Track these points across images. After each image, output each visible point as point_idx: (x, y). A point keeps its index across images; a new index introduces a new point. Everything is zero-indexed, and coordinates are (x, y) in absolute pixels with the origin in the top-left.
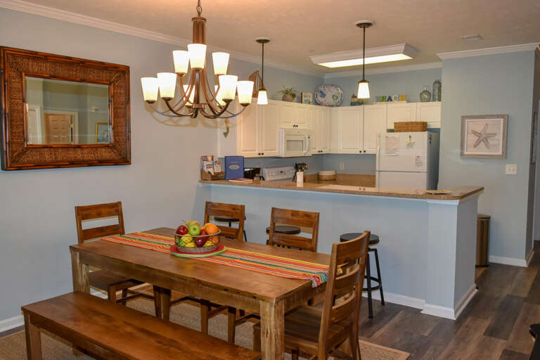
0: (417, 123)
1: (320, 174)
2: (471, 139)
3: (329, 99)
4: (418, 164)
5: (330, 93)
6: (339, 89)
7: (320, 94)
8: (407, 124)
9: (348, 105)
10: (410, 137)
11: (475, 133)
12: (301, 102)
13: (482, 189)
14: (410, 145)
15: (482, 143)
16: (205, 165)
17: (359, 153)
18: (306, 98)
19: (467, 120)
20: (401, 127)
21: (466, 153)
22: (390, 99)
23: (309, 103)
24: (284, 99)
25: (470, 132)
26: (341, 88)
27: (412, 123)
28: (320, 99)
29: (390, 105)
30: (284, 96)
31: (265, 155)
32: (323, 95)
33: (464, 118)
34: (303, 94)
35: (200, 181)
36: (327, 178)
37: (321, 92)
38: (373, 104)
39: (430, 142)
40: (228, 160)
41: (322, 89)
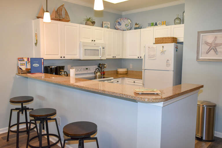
0: (169, 38)
1: (118, 71)
2: (204, 48)
3: (123, 26)
4: (168, 65)
5: (124, 23)
6: (129, 21)
7: (118, 24)
8: (163, 38)
9: (133, 29)
10: (163, 47)
11: (207, 43)
12: (103, 27)
13: (202, 86)
14: (163, 52)
15: (212, 50)
16: (19, 64)
17: (138, 58)
18: (106, 25)
19: (201, 35)
20: (159, 41)
21: (200, 58)
22: (156, 24)
23: (108, 28)
24: (86, 24)
25: (204, 42)
26: (130, 20)
27: (166, 38)
28: (118, 26)
29: (156, 27)
30: (86, 22)
31: (65, 58)
32: (120, 24)
33: (199, 33)
34: (103, 22)
35: (16, 74)
36: (121, 73)
37: (119, 22)
38: (146, 28)
39: (177, 50)
40: (32, 61)
41: (119, 21)
